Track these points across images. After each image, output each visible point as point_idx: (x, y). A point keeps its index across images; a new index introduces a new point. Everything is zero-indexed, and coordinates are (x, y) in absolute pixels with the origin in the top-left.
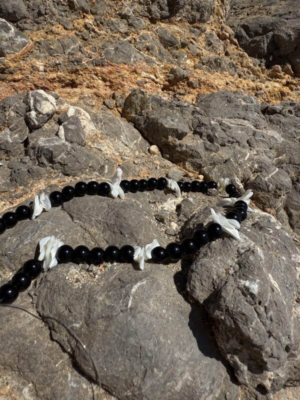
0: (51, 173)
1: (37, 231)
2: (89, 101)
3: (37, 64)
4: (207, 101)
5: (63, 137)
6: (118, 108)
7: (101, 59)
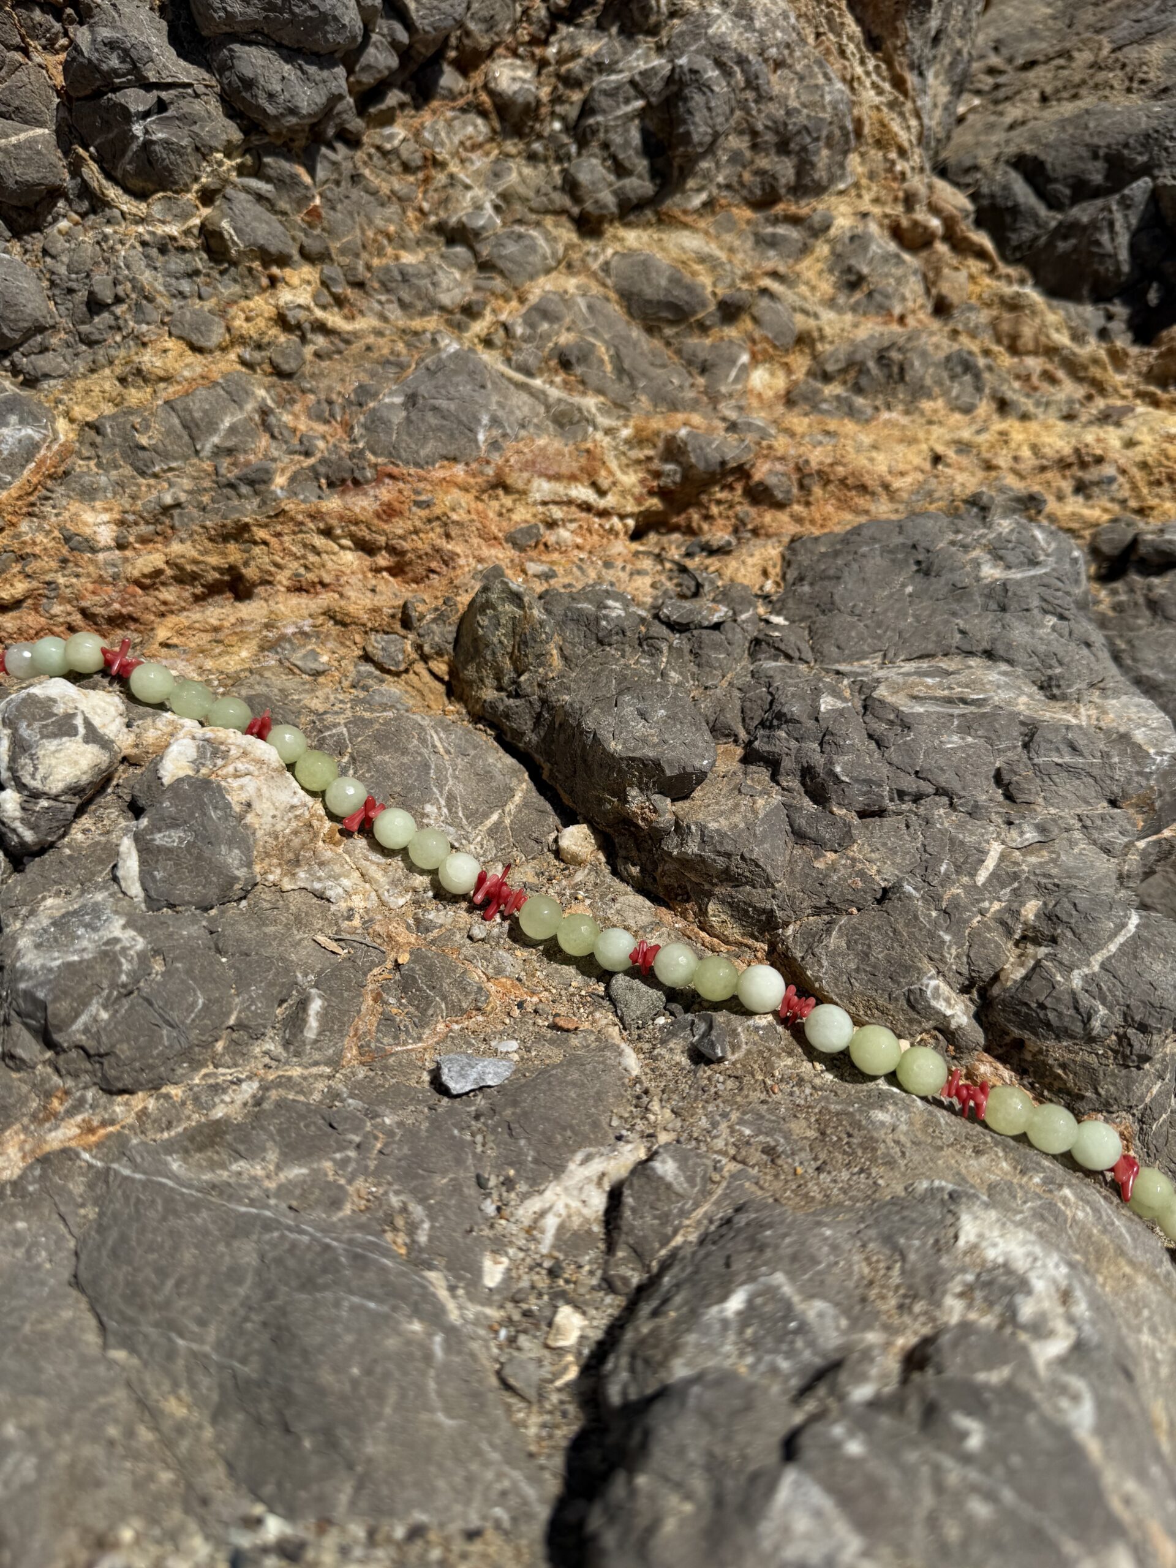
0: (49, 1094)
2: (302, 652)
3: (86, 524)
4: (824, 576)
5: (135, 889)
6: (433, 664)
7: (351, 456)
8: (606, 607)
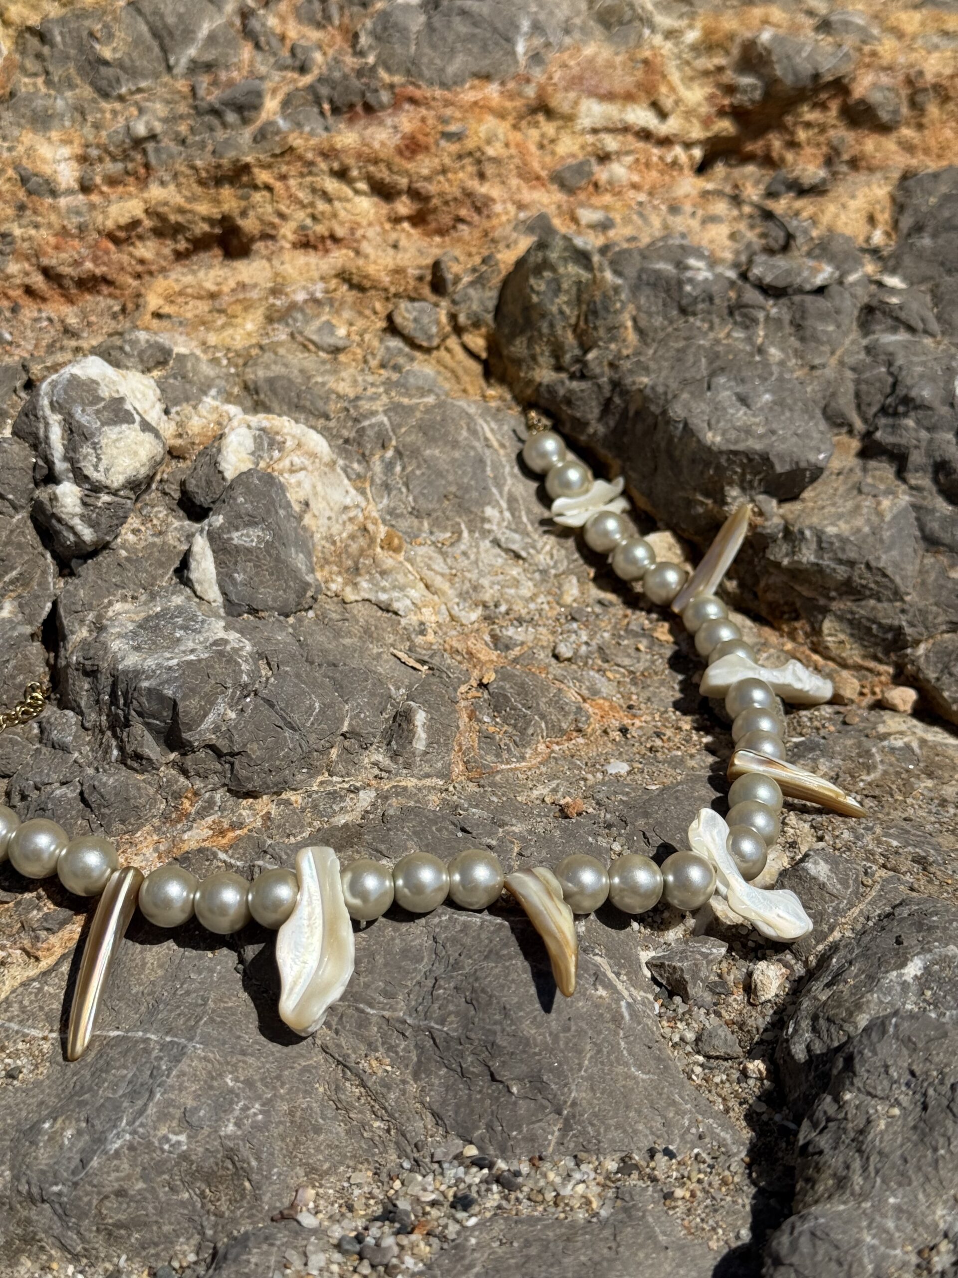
0: (177, 796)
1: (152, 1093)
2: (316, 324)
3: (44, 161)
4: (949, 226)
5: (213, 594)
6: (468, 338)
7: (360, 73)
8: (687, 268)
